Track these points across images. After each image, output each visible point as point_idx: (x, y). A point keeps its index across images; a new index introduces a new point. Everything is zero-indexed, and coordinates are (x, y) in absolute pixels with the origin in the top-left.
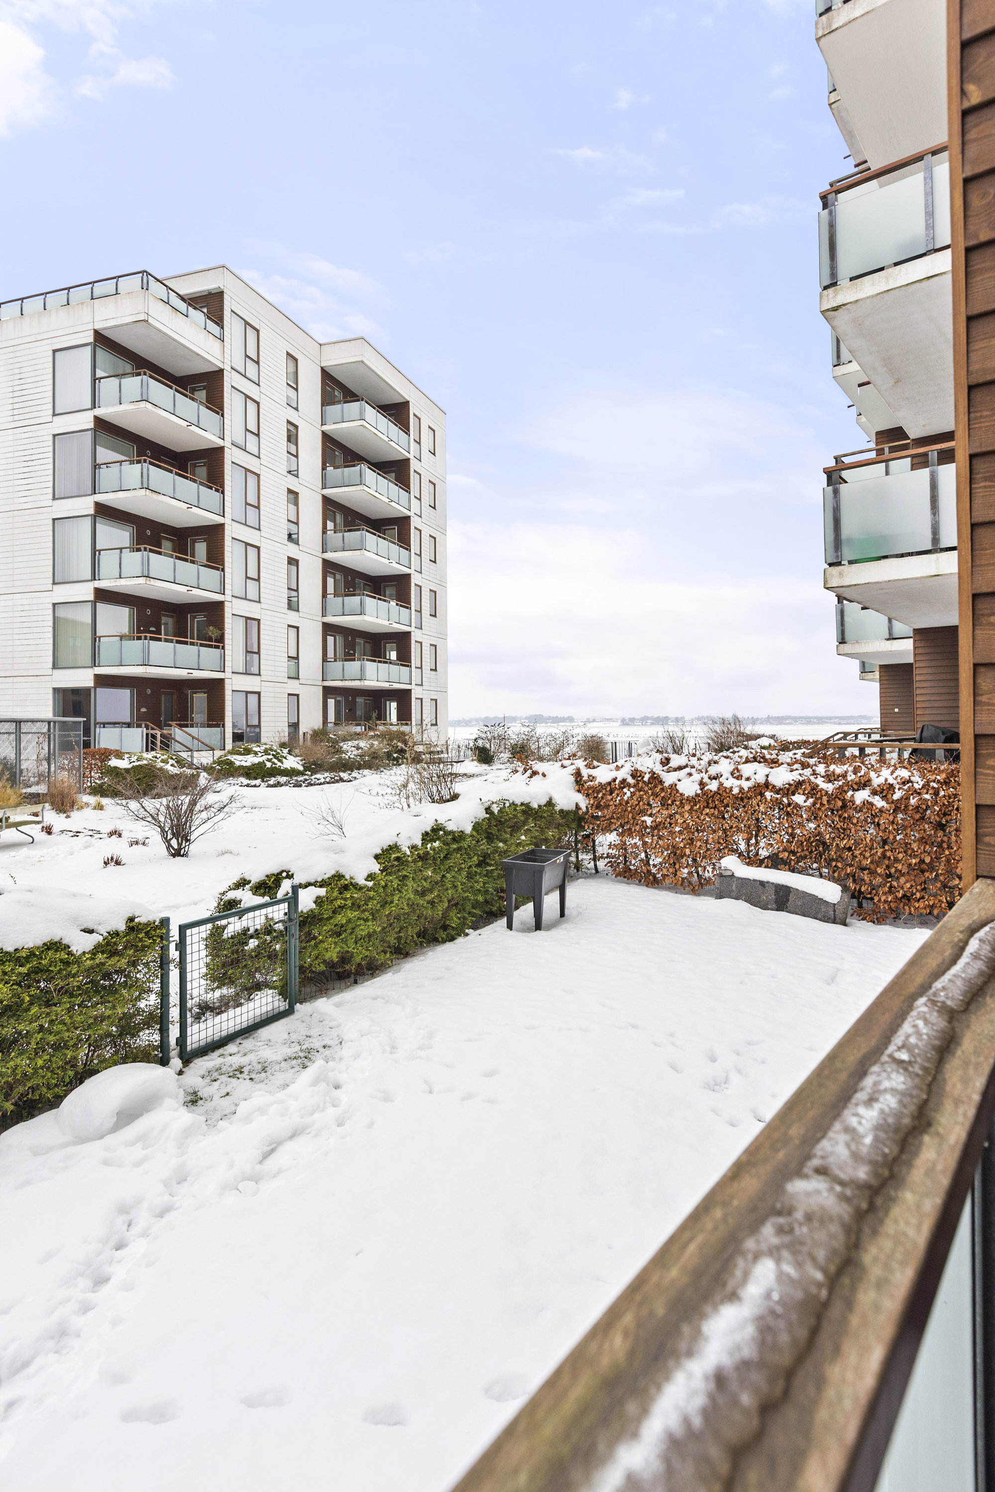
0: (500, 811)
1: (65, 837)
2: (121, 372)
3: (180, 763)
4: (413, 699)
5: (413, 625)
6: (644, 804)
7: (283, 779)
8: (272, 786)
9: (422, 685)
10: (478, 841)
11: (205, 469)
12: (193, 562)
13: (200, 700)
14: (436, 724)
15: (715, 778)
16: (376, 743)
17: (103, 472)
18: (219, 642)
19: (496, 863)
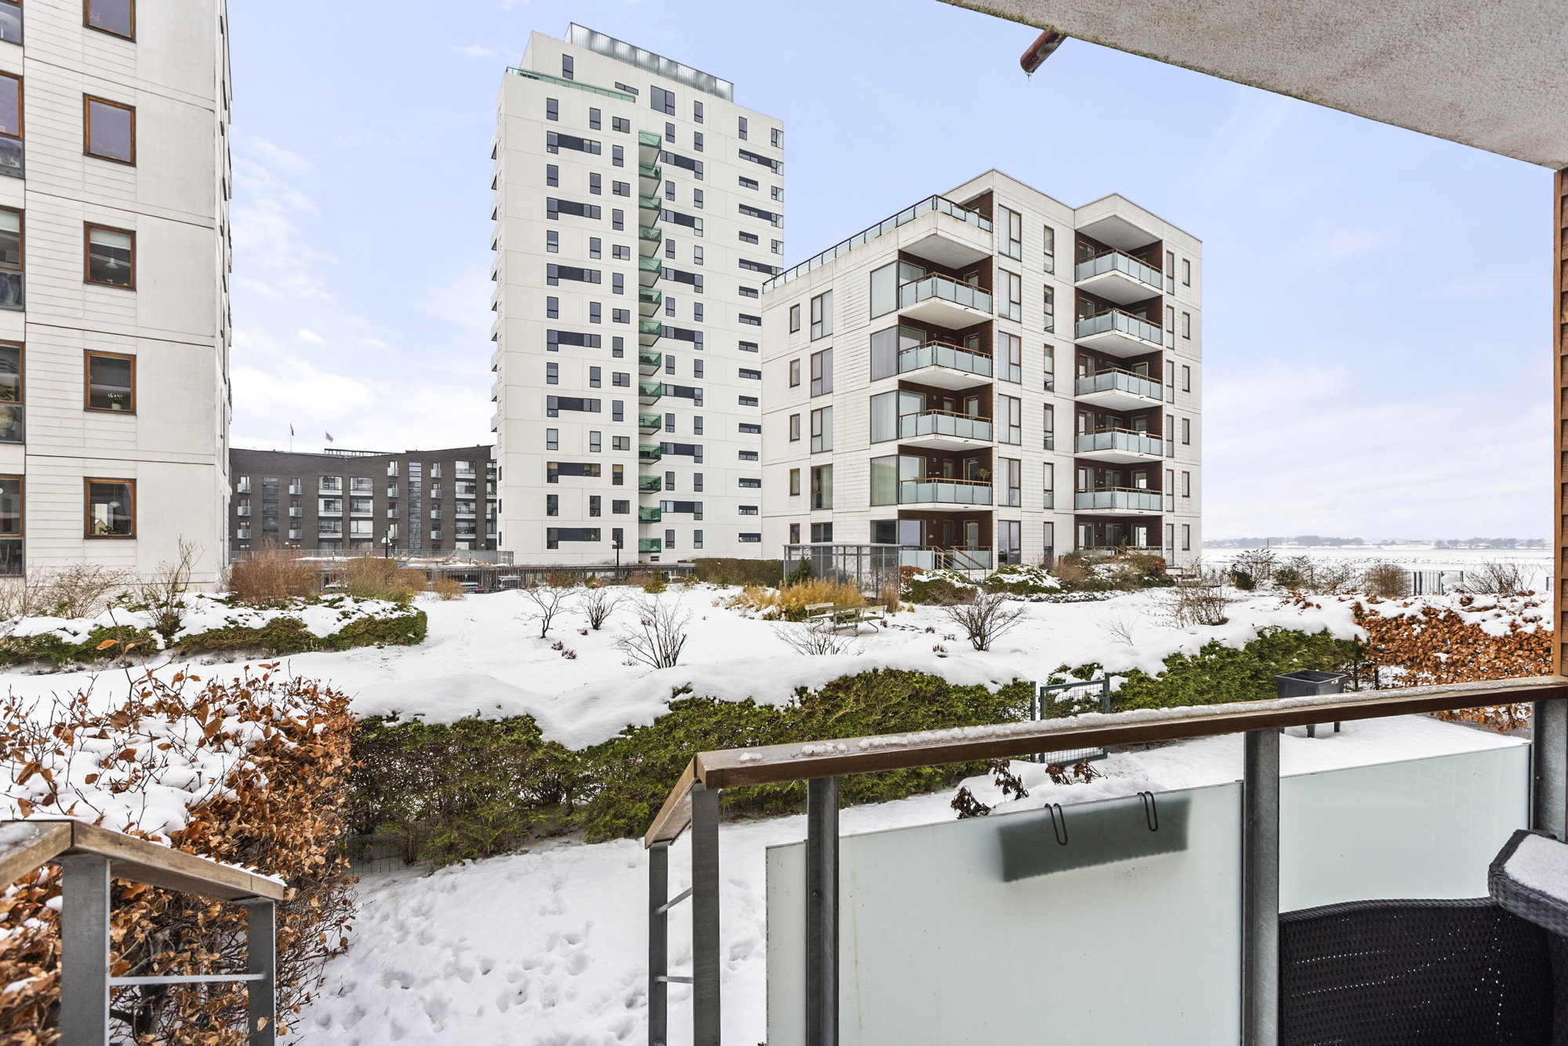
0: (1272, 635)
1: (896, 630)
2: (916, 278)
3: (963, 579)
4: (1164, 525)
5: (1164, 454)
6: (1438, 641)
7: (1044, 596)
8: (1034, 601)
9: (1173, 511)
10: (1250, 659)
11: (977, 340)
12: (967, 418)
13: (972, 528)
14: (1188, 549)
15: (1532, 621)
16: (1127, 566)
17: (905, 357)
18: (988, 481)
19: (1268, 679)
